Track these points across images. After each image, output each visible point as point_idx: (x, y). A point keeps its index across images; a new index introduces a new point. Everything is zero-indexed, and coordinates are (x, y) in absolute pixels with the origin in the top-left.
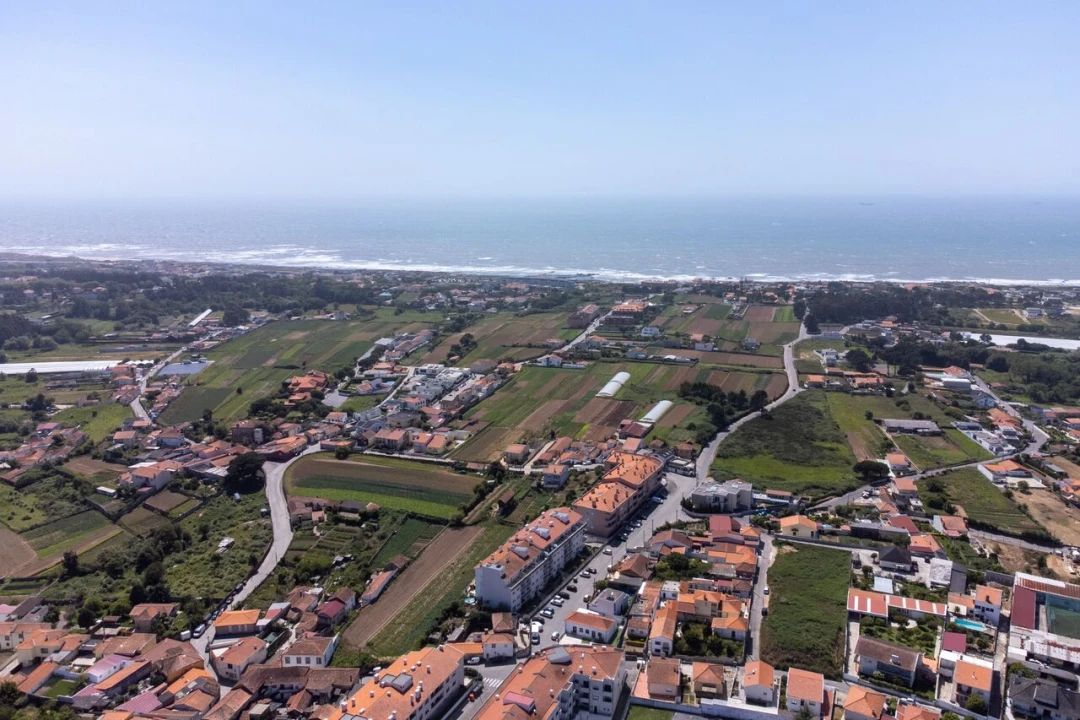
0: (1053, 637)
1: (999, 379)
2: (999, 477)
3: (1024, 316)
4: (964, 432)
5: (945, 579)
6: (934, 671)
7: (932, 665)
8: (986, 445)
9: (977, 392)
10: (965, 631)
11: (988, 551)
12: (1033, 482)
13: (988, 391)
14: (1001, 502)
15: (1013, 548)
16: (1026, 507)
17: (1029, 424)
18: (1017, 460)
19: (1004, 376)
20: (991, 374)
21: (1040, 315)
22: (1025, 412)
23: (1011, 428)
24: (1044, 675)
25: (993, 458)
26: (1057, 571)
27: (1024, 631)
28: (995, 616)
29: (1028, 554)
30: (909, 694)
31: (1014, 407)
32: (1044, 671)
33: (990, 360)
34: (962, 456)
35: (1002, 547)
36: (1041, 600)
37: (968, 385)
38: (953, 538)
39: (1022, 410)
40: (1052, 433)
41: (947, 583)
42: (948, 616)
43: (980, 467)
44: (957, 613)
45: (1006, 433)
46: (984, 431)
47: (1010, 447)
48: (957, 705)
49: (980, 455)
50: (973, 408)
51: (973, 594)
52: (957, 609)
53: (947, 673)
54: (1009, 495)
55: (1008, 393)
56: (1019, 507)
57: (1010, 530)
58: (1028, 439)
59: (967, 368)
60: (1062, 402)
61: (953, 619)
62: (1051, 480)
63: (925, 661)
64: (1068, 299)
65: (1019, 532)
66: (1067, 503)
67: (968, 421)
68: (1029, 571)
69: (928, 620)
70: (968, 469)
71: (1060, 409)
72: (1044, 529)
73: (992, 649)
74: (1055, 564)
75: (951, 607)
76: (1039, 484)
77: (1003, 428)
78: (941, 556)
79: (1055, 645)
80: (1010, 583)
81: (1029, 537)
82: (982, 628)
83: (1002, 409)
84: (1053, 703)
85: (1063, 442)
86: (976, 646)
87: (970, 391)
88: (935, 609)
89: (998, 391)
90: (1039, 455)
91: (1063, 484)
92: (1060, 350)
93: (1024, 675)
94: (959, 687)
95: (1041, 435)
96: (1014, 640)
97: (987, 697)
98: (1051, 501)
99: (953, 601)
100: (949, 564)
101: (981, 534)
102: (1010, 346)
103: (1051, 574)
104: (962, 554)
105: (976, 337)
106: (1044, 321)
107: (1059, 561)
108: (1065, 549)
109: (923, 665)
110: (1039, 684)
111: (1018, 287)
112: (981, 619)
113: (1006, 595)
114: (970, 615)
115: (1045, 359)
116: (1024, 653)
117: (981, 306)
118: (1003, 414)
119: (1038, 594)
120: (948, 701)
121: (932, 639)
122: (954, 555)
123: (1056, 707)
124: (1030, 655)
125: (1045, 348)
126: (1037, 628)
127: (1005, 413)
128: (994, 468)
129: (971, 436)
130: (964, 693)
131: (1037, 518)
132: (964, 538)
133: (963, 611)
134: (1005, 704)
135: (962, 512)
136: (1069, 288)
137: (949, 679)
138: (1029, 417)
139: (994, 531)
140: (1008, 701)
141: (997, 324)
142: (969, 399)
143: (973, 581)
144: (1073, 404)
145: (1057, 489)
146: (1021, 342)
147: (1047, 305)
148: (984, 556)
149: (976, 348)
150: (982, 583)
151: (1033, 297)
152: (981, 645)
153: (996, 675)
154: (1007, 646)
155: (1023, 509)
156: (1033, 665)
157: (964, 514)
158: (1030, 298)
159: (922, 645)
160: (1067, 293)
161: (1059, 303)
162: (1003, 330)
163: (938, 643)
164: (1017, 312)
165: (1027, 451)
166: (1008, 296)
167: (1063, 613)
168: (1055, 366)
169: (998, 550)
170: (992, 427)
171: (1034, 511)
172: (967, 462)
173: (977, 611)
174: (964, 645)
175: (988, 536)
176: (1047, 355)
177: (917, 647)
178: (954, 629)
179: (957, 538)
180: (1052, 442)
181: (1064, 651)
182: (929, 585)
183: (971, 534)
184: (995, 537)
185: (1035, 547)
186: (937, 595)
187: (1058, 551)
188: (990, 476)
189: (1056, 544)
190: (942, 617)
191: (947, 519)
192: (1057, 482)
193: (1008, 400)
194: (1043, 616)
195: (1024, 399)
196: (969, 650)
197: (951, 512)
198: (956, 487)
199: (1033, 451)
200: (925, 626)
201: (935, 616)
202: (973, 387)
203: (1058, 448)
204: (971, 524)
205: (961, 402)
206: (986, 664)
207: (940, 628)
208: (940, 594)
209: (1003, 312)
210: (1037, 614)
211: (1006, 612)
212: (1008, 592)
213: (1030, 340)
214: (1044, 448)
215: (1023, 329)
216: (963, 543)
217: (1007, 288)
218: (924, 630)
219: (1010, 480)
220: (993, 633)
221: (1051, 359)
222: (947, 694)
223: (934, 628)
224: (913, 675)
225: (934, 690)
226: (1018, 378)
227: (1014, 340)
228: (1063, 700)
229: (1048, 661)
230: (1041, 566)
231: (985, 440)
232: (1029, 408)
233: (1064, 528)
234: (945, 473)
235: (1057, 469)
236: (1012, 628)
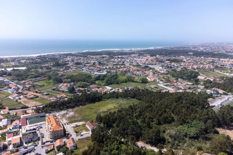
0: (30, 125)
1: (10, 78)
2: (14, 98)
3: (13, 64)
4: (4, 91)
5: (6, 123)
6: (7, 144)
7: (6, 143)
8: (10, 92)
9: (6, 81)
10: (12, 132)
11: (14, 114)
12: (21, 97)
13: (8, 81)
14: (15, 103)
15: (19, 111)
16: (21, 102)
17: (18, 86)
18: (17, 93)
19: (11, 77)
20: (8, 77)
21: (16, 63)
22: (17, 83)
23: (15, 87)
24: (30, 133)
25: (12, 94)
26: (29, 113)
27: (25, 127)
28: (18, 126)
29: (23, 111)
30: (2, 152)
31: (15, 83)
32: (30, 132)
33: (7, 74)
34: (5, 96)
35: (17, 112)
36: (27, 119)
37: (3, 80)
38: (6, 114)
39: (16, 83)
40: (23, 86)
41: (6, 124)
42: (8, 131)
43: (10, 97)
44: (10, 130)
45: (14, 88)
46: (9, 89)
47: (15, 91)
48: (13, 148)
49: (9, 95)
50: (5, 85)
51: (13, 124)
52: (10, 128)
53: (10, 143)
54: (17, 101)
55: (13, 80)
56: (19, 103)
57: (18, 108)
58: (19, 88)
59: (3, 77)
60: (24, 80)
61: (9, 131)
62: (25, 95)
63: (4, 143)
64: (21, 59)
65: (20, 108)
66: (28, 99)
67: (5, 88)
68: (23, 115)
69: (4, 134)
70: (7, 98)
71: (24, 81)
72: (25, 105)
73: (19, 133)
74: (28, 111)
75: (8, 129)
76: (23, 97)
77: (13, 88)
78: (4, 119)
79: (31, 126)
80: (20, 118)
81: (22, 108)
82: (16, 130)
83: (12, 84)
84: (33, 137)
85: (26, 88)
86: (15, 134)
87: (4, 81)
88: (5, 131)
89: (10, 80)
90: (22, 91)
91: (27, 96)
92: (22, 70)
93: (26, 135)
94: (13, 144)
95: (21, 87)
96: (23, 129)
97: (19, 143)
98: (25, 99)
99: (8, 127)
100: (6, 120)
101: (12, 111)
102: (11, 70)
103: (28, 114)
104: (9, 117)
105: (3, 69)
106: (17, 64)
107: (29, 111)
108: (30, 108)
109: (4, 144)
110: (29, 135)
111: (11, 58)
112: (15, 128)
113: (20, 121)
114: (13, 128)
115: (19, 72)
116: (25, 131)
117: (3, 62)
118: (12, 85)
119: (26, 118)
120: (11, 149)
121: (5, 137)
122: (7, 117)
123: (33, 138)
124: (27, 131)
125: (18, 70)
126: (27, 125)
127: (13, 85)
128: (12, 96)
129: (6, 91)
130: (14, 145)
131: (23, 104)
132: (9, 113)
133: (11, 128)
134: (23, 143)
135: (7, 108)
136: (21, 57)
137: (11, 144)
138: (18, 84)
139: (15, 109)
140: (24, 142)
141: (7, 66)
142: (4, 83)
143: (12, 121)
144: (26, 80)
145: (26, 97)
146: (13, 69)
147: (17, 61)
148: (14, 115)
149: (4, 72)
150: (14, 121)
151: (14, 59)
152: (16, 133)
153: (20, 138)
154: (22, 131)
155: (20, 103)
156: (28, 132)
157: (8, 108)
158: (13, 60)
159: (3, 140)
160: (21, 58)
161: (20, 60)
162: (9, 67)
163: (7, 138)
164: (11, 63)
165: (19, 91)
166: (9, 60)
167: (31, 120)
168: (21, 73)
169: (17, 113)
170: (11, 88)
171: (22, 103)
172: (6, 97)
173: (14, 127)
174: (13, 135)
175: (14, 111)
176: (19, 71)
177: (2, 141)
178: (10, 133)
179: (7, 114)
180: (23, 88)
181: (33, 127)
182: (2, 126)
183: (10, 112)
184: (15, 111)
185: (24, 110)
186: (5, 128)
187: (28, 109)
188: (12, 98)
189: (28, 107)
190: (7, 132)
191: (4, 110)
192: (26, 95)
193: (13, 82)
194: (28, 122)
195: (16, 81)
196: (14, 136)
197: (5, 108)
198: (5, 103)
199: (20, 91)
200: (3, 135)
201: (5, 132)
202: (5, 80)
203: (25, 89)
204: (10, 110)
205: (2, 84)
206: (18, 137)
207: (7, 134)
208: (5, 127)
209: (8, 63)
210: (27, 122)
211: (20, 125)
212: (20, 120)
213: (15, 68)
214: (22, 90)
215: (13, 66)
216: (9, 114)
217: (8, 58)
218: (3, 136)
219: (16, 98)
220: (18, 130)
221: (20, 72)
222: (11, 147)
223: (5, 135)
224: (2, 147)
225: (8, 148)
226: (14, 77)
227: (12, 69)
228: (34, 136)
229: (30, 130)
230: (26, 113)
231: (10, 91)
232: (18, 82)
233: (29, 104)
234: (1, 101)
235: (25, 93)
236: (22, 127)
